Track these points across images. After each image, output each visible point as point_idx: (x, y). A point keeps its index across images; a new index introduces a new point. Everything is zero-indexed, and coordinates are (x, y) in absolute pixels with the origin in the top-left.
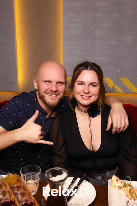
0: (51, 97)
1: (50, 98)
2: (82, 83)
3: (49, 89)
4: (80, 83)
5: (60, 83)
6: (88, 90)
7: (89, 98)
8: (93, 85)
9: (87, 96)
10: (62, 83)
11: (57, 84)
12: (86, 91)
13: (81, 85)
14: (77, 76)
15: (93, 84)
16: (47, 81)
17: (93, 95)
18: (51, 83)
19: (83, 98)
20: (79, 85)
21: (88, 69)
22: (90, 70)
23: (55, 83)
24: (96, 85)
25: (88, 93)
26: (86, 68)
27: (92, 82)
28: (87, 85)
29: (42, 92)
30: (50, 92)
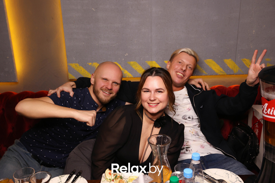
0: (105, 94)
1: (103, 95)
2: (147, 90)
3: (105, 87)
4: (146, 90)
5: (116, 83)
6: (154, 97)
7: (157, 106)
8: (160, 92)
9: (154, 104)
10: (118, 84)
11: (113, 84)
12: (152, 99)
13: (148, 93)
14: (142, 83)
15: (159, 90)
16: (104, 79)
17: (161, 102)
18: (108, 81)
19: (150, 106)
20: (145, 92)
21: (153, 75)
22: (155, 75)
23: (112, 82)
24: (162, 91)
25: (155, 100)
26: (151, 74)
27: (158, 88)
28: (153, 92)
29: (98, 88)
30: (105, 89)
